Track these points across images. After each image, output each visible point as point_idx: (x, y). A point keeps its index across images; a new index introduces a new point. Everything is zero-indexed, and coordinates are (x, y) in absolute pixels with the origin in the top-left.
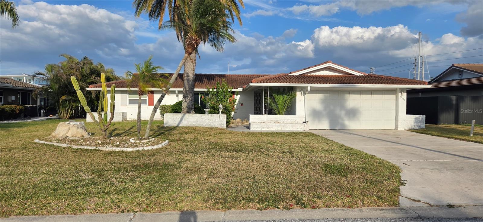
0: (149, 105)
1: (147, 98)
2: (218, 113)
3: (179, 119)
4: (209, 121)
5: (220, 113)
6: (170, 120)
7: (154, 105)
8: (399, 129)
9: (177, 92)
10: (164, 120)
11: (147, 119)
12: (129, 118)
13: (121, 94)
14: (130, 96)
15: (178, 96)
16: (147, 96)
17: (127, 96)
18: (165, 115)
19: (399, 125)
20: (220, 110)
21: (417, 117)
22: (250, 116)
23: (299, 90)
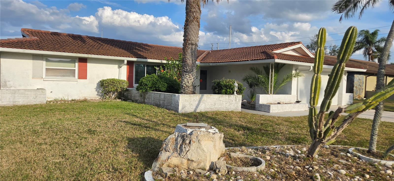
0: (80, 78)
1: (77, 69)
2: (233, 93)
3: (197, 102)
4: (226, 104)
5: (235, 92)
6: (186, 103)
7: (86, 79)
8: (342, 105)
9: (126, 62)
10: (180, 103)
11: (76, 98)
12: (47, 98)
13: (33, 59)
14: (48, 63)
15: (121, 67)
16: (77, 64)
17: (43, 64)
18: (180, 97)
19: (343, 101)
20: (235, 90)
21: (350, 95)
22: (259, 96)
23: (294, 69)
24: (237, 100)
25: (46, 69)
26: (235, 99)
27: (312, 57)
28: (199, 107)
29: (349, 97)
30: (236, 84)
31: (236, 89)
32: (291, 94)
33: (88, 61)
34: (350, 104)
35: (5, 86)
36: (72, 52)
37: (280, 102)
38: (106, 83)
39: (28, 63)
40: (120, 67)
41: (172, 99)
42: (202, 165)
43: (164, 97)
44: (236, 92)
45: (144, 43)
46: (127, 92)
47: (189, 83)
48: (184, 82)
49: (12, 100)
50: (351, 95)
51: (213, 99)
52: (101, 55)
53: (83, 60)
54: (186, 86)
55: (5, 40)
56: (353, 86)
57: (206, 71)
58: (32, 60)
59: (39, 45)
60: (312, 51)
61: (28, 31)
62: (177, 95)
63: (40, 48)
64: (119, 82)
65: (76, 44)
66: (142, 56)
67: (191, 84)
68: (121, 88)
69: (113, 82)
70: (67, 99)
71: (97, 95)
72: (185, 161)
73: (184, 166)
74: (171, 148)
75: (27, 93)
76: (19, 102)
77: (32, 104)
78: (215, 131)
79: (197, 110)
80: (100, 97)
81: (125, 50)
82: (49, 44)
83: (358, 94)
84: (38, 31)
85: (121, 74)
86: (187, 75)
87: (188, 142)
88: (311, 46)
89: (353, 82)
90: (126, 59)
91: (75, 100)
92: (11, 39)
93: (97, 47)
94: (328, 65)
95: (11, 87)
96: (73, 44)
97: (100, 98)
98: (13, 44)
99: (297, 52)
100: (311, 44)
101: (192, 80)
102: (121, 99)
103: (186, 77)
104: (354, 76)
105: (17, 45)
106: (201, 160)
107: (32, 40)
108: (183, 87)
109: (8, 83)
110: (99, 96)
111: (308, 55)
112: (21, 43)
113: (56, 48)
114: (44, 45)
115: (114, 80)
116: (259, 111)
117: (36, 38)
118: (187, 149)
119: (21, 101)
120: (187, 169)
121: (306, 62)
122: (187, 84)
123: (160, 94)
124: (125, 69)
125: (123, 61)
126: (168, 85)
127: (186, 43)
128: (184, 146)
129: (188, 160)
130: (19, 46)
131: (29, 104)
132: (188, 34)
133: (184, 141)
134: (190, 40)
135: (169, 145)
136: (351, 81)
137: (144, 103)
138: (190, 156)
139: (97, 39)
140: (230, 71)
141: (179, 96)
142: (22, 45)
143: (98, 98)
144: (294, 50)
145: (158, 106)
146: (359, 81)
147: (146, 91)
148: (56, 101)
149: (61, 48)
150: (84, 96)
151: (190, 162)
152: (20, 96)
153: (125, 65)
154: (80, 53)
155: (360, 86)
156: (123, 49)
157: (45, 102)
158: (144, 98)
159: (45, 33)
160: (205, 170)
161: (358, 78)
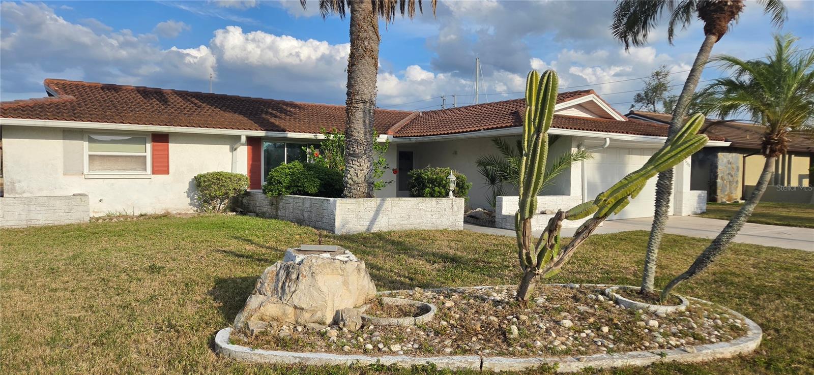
0: (154, 172)
1: (149, 155)
2: (447, 195)
3: (372, 214)
4: (432, 216)
5: (451, 193)
6: (350, 216)
7: (168, 174)
8: (683, 215)
9: (244, 139)
10: (336, 216)
11: (149, 211)
12: (94, 212)
13: (64, 138)
14: (93, 145)
15: (236, 149)
16: (149, 146)
17: (84, 147)
18: (338, 205)
19: (683, 207)
20: (451, 189)
21: (700, 194)
22: (502, 200)
23: (574, 144)
24: (455, 209)
25: (90, 156)
26: (451, 205)
27: (618, 119)
28: (376, 223)
29: (697, 198)
30: (452, 177)
31: (452, 186)
32: (570, 195)
33: (170, 139)
34: (699, 211)
35: (13, 190)
36: (137, 122)
37: (545, 211)
38: (205, 182)
39: (55, 147)
40: (233, 149)
41: (324, 208)
42: (319, 315)
43: (311, 207)
44: (453, 191)
45: (287, 100)
46: (248, 198)
47: (360, 176)
48: (349, 176)
49: (23, 217)
50: (703, 195)
51: (405, 207)
52: (194, 127)
53: (161, 138)
54: (352, 183)
55: (11, 103)
56: (716, 177)
57: (412, 153)
58: (61, 141)
59: (75, 112)
60: (649, 105)
61: (57, 84)
62: (332, 199)
63: (76, 117)
64: (230, 177)
65: (148, 106)
66: (277, 126)
67: (363, 179)
68: (234, 189)
69: (218, 179)
70: (132, 213)
71: (190, 204)
72: (290, 310)
73: (288, 318)
74: (268, 289)
75: (52, 202)
76: (38, 220)
77: (63, 224)
78: (348, 257)
79: (374, 227)
80: (196, 209)
81: (245, 115)
82: (95, 109)
83: (726, 193)
84: (76, 83)
85: (236, 163)
86: (355, 161)
87: (294, 276)
88: (645, 96)
89: (716, 167)
90: (244, 134)
91: (145, 215)
92: (21, 101)
93: (188, 111)
94: (644, 135)
95: (24, 192)
96: (142, 107)
97: (197, 211)
98: (24, 111)
99: (587, 111)
100: (645, 92)
101: (365, 171)
102: (236, 212)
103: (352, 165)
104: (717, 156)
105: (32, 111)
106: (317, 307)
107: (63, 102)
108: (348, 186)
109: (17, 185)
110: (195, 206)
111: (611, 115)
112: (41, 108)
113: (107, 116)
114: (84, 109)
115: (220, 174)
116: (502, 228)
117: (71, 97)
118: (293, 289)
119: (42, 219)
120: (295, 323)
121: (595, 130)
122: (355, 178)
123: (303, 199)
124: (243, 152)
125: (238, 138)
126: (323, 182)
127: (352, 99)
128: (287, 284)
129: (295, 307)
130: (37, 114)
131: (56, 223)
132: (355, 81)
133: (288, 274)
134: (358, 94)
135: (266, 284)
136: (711, 165)
137: (276, 217)
138: (297, 301)
139: (192, 95)
140: (456, 153)
141: (335, 202)
142: (41, 112)
143: (192, 210)
144: (580, 106)
145: (300, 222)
146: (729, 165)
147: (279, 194)
148: (110, 217)
149: (117, 115)
150: (164, 207)
151: (298, 311)
152: (38, 208)
153: (243, 144)
154: (154, 123)
155: (732, 176)
156: (240, 113)
157: (87, 219)
158: (277, 209)
159: (90, 87)
160: (324, 324)
161: (725, 160)
